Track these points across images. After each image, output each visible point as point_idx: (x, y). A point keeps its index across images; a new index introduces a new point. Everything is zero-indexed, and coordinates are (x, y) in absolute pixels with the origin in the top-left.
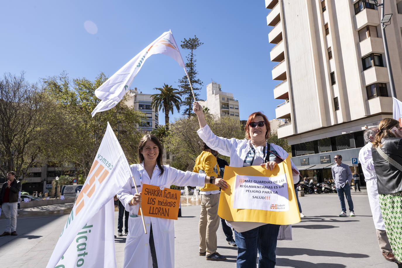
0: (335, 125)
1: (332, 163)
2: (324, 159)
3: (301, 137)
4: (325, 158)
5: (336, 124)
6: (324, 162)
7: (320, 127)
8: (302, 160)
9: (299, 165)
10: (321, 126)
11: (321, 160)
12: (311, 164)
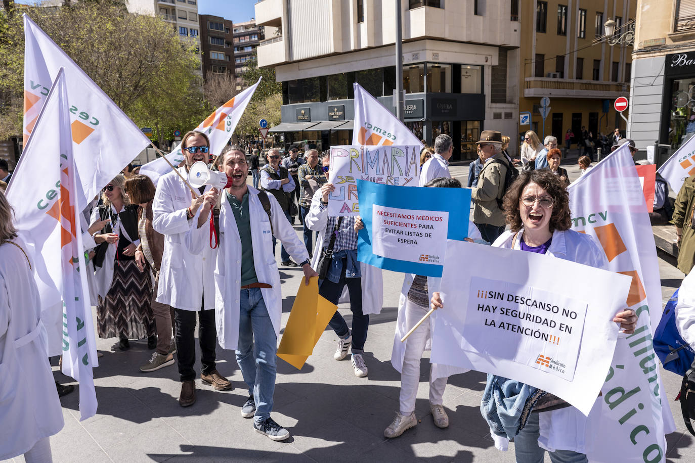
0: (355, 51)
1: (346, 121)
2: (335, 112)
3: (299, 67)
4: (336, 110)
5: (356, 48)
6: (334, 117)
7: (330, 52)
8: (298, 112)
9: (294, 121)
10: (332, 51)
11: (330, 114)
12: (314, 120)
